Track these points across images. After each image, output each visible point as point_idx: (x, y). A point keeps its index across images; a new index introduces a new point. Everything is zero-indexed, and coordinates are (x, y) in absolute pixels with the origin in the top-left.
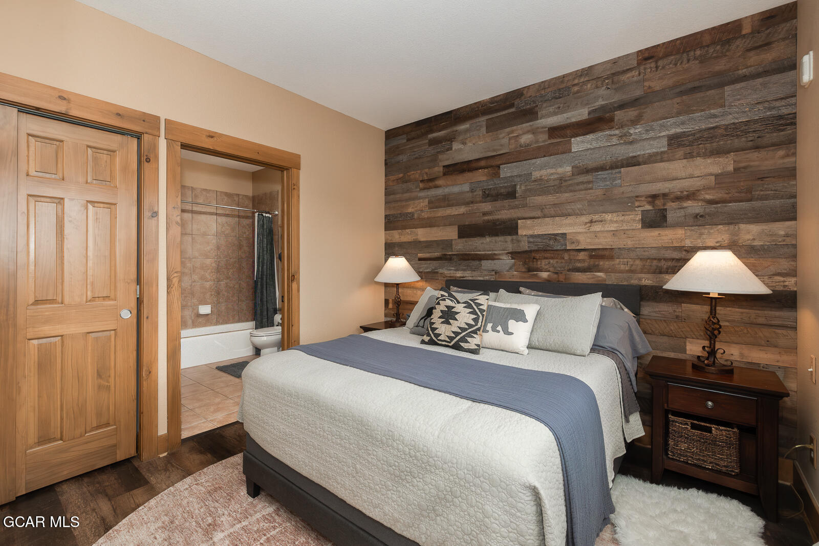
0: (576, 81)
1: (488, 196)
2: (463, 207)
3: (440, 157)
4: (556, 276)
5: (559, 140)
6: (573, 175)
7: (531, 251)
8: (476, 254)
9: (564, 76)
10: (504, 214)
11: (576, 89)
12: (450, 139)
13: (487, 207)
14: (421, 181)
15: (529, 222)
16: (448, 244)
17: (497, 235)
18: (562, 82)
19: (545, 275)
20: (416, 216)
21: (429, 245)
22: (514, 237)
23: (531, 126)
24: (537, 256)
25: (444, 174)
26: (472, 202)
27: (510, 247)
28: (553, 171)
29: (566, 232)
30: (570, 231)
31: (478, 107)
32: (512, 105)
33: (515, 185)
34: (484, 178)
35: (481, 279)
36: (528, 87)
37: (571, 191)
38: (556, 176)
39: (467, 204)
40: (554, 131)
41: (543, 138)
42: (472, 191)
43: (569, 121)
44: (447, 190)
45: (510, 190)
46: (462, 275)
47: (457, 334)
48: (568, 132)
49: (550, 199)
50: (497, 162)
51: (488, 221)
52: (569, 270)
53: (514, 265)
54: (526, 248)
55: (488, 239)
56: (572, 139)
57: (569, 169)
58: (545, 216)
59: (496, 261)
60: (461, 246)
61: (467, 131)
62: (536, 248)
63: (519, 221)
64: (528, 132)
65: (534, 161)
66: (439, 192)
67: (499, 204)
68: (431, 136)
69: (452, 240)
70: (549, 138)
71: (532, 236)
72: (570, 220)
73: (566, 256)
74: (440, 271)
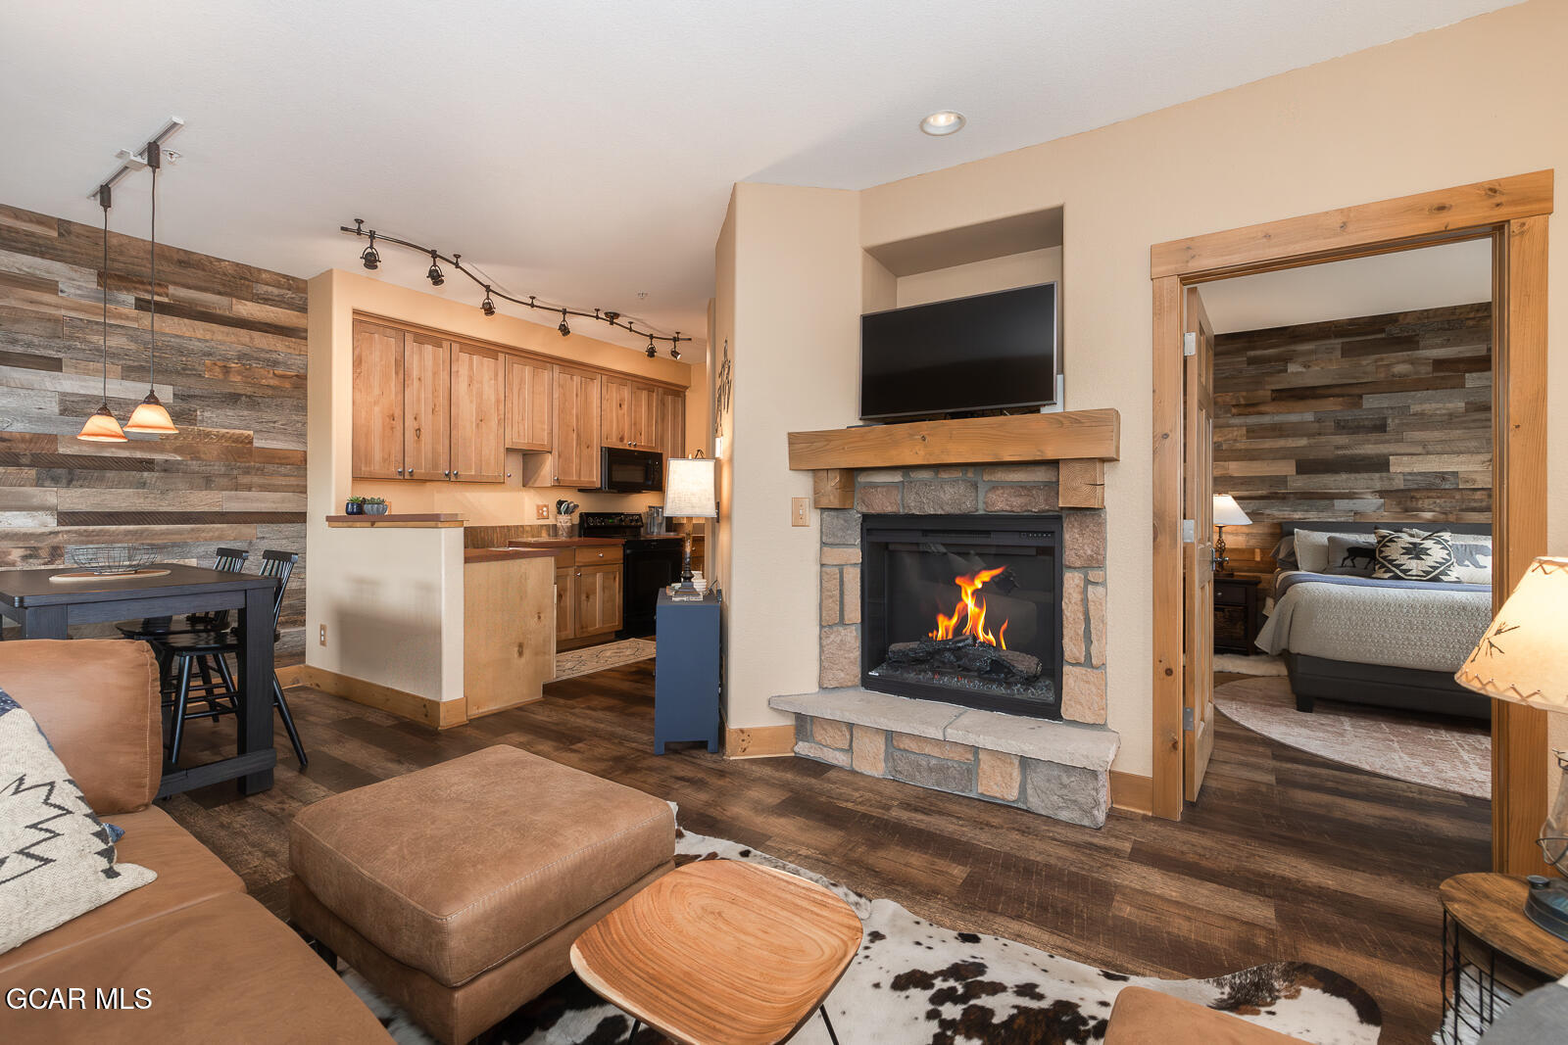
0: (1472, 315)
1: (1344, 428)
2: (1305, 438)
3: (1266, 379)
4: (1443, 516)
5: (1447, 374)
6: (1467, 411)
7: (1409, 490)
8: (1325, 493)
9: (1455, 308)
10: (1370, 448)
11: (1471, 323)
12: (1286, 359)
13: (1342, 439)
14: (1234, 406)
15: (1405, 458)
16: (1282, 480)
17: (1358, 471)
18: (1453, 314)
19: (1428, 515)
20: (1224, 447)
21: (1246, 481)
22: (1384, 474)
23: (1408, 355)
24: (1418, 495)
25: (1273, 400)
26: (1320, 434)
27: (1378, 486)
28: (1440, 405)
29: (1459, 470)
30: (1463, 470)
31: (1330, 327)
32: (1382, 331)
33: (1386, 418)
34: (1339, 408)
35: (1334, 520)
36: (1406, 314)
37: (1465, 428)
38: (1444, 411)
39: (1310, 435)
40: (1439, 364)
41: (1425, 371)
42: (1318, 421)
43: (1461, 355)
44: (1278, 419)
45: (1378, 422)
46: (1302, 517)
47: (1435, 568)
48: (1461, 366)
49: (1437, 435)
50: (1356, 391)
51: (1345, 456)
52: (1462, 510)
53: (1384, 505)
54: (1402, 487)
55: (1344, 476)
56: (1467, 375)
57: (1463, 405)
58: (1428, 453)
59: (1355, 501)
60: (1300, 483)
61: (1312, 352)
62: (1415, 486)
63: (1391, 457)
64: (1404, 362)
65: (1413, 393)
66: (1266, 420)
67: (1360, 437)
68: (1252, 353)
69: (1286, 476)
70: (1433, 372)
71: (1410, 474)
72: (1462, 458)
73: (1458, 496)
74: (1268, 512)
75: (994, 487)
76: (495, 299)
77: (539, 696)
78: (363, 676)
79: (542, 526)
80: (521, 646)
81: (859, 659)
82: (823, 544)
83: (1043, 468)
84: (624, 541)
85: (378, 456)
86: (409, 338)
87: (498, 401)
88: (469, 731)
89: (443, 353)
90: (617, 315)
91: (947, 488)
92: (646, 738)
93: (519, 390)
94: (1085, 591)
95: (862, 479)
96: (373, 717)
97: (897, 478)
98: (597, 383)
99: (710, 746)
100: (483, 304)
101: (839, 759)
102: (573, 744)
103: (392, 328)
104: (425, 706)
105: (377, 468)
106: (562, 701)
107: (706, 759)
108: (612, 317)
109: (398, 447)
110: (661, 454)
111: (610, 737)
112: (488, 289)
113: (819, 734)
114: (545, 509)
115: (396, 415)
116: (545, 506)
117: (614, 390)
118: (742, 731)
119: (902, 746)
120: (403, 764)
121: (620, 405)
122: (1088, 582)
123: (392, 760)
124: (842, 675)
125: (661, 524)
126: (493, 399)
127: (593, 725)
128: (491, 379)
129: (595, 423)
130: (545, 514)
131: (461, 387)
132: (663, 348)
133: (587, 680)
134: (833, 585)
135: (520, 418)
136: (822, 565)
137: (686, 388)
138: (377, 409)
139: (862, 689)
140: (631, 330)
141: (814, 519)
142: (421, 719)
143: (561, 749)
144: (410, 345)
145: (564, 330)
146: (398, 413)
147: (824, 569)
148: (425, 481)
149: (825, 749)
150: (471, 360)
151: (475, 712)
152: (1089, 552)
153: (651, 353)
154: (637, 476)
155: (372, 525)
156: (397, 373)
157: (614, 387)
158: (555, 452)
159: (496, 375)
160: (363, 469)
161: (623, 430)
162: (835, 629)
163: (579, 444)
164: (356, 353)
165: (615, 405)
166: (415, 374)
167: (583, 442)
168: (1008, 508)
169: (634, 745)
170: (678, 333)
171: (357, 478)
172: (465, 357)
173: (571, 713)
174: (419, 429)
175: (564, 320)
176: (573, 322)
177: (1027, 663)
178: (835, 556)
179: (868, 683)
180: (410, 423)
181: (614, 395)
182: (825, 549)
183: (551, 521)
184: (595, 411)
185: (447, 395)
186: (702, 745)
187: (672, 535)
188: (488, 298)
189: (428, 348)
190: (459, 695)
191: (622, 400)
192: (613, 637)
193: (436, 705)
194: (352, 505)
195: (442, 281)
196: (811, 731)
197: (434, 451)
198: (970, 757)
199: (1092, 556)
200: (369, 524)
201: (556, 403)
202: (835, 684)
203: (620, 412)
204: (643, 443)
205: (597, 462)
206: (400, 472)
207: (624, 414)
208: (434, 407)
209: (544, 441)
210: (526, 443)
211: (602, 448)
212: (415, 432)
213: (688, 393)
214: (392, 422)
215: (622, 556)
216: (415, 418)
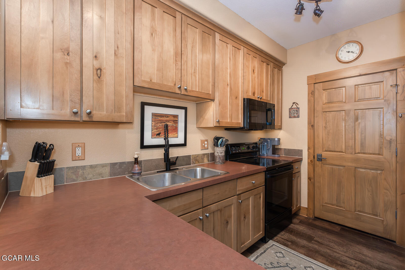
79: (204, 155)
84: (265, 168)
87: (176, 54)
93: (192, 47)
98: (241, 53)
110: (274, 105)
114: (206, 143)
116: (207, 141)
121: (253, 71)
125: (269, 149)
126: (172, 52)
129: (241, 80)
130: (206, 146)
135: (193, 71)
137: (284, 64)
150: (153, 13)
154: (262, 118)
157: (250, 57)
158: (217, 100)
159: (175, 30)
161: (255, 87)
163: (231, 94)
165: (251, 69)
167: (234, 95)
172: (147, 8)
174: (100, 69)
180: (89, 61)
181: (250, 63)
183: (209, 151)
184: (240, 72)
185: (129, 39)
187: (276, 157)
191: (254, 67)
197: (116, 93)
201: (217, 63)
203: (253, 76)
205: (241, 109)
206: (76, 113)
207: (255, 77)
208: (116, 49)
209: (209, 92)
210: (197, 92)
211: (244, 99)
212: (95, 72)
213: (284, 68)
214: (66, 57)
215: (264, 180)
216: (96, 57)
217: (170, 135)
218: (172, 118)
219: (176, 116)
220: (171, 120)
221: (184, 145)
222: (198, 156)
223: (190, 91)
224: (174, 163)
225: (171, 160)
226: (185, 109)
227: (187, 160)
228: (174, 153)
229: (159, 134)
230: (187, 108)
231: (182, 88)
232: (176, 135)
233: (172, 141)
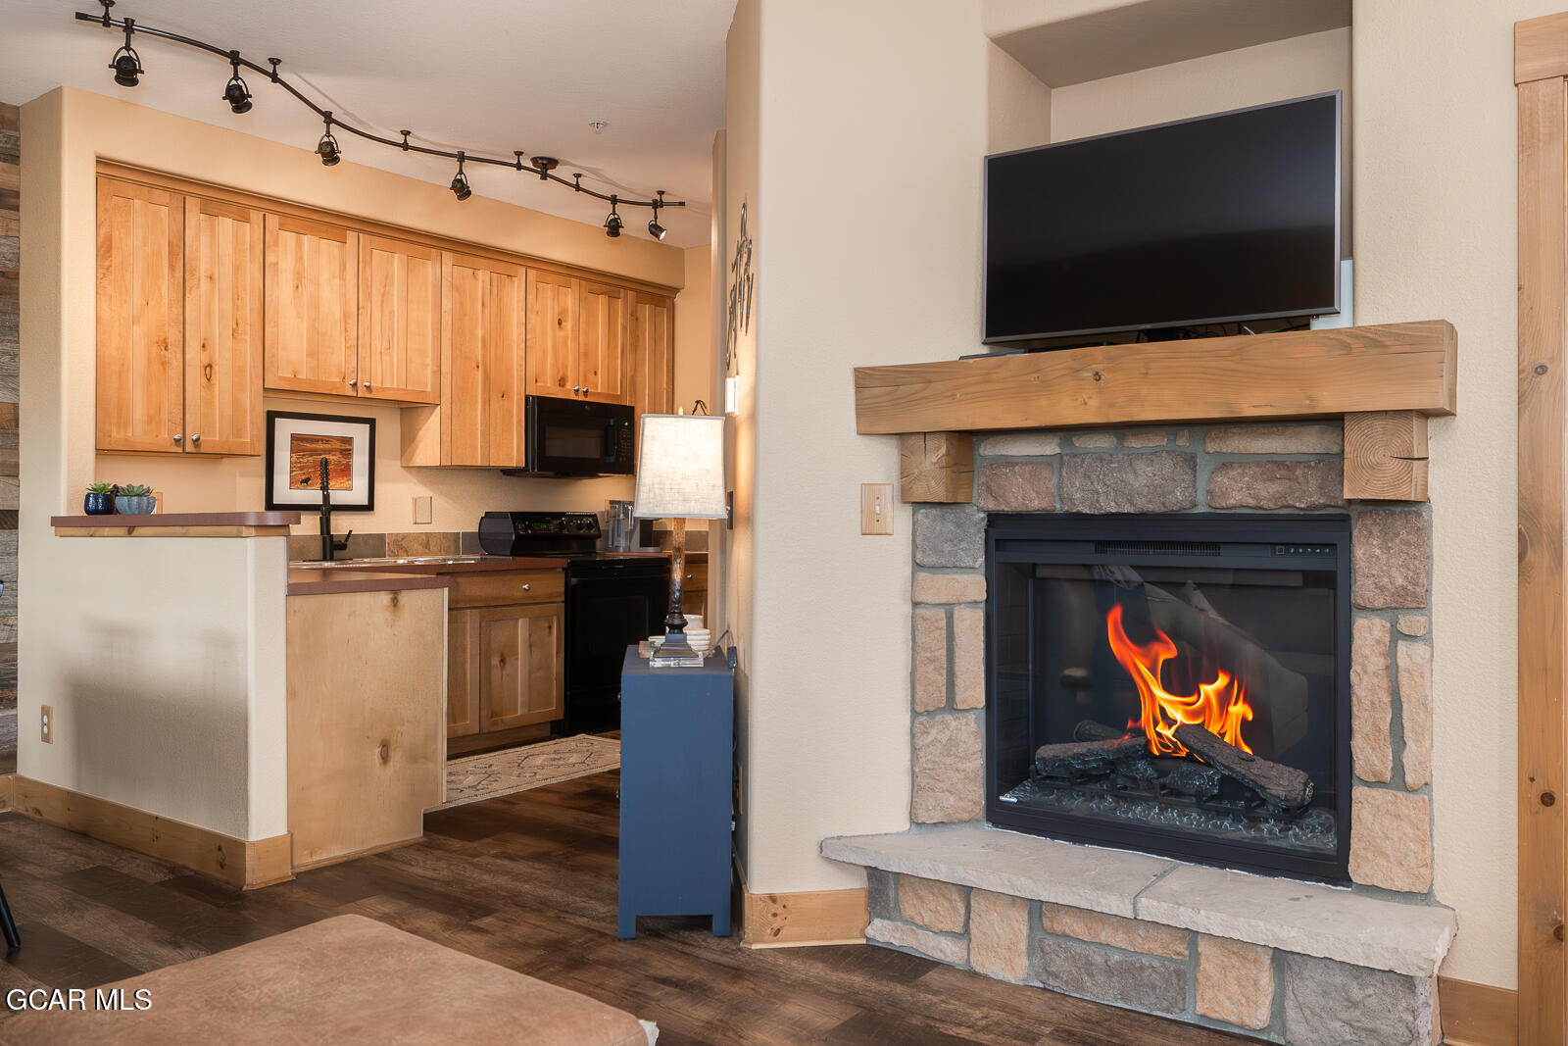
75: (1226, 464)
76: (340, 136)
77: (417, 833)
78: (116, 795)
80: (385, 745)
81: (982, 773)
82: (917, 566)
83: (1315, 429)
84: (563, 562)
85: (139, 411)
86: (193, 205)
87: (346, 316)
88: (297, 894)
89: (250, 232)
90: (552, 163)
91: (1142, 467)
92: (605, 910)
93: (383, 295)
94: (1391, 653)
95: (988, 450)
96: (132, 868)
97: (1050, 447)
98: (518, 284)
99: (716, 925)
100: (320, 145)
101: (946, 950)
102: (476, 919)
103: (166, 189)
104: (220, 849)
105: (138, 433)
106: (457, 844)
107: (709, 947)
108: (545, 166)
109: (174, 396)
110: (633, 407)
111: (542, 907)
112: (328, 117)
113: (910, 905)
115: (170, 340)
116: (429, 499)
117: (549, 294)
118: (773, 899)
119: (1058, 928)
120: (180, 947)
121: (560, 323)
122: (1397, 635)
123: (162, 942)
124: (952, 799)
125: (632, 532)
126: (338, 313)
127: (511, 885)
128: (334, 277)
129: (516, 353)
131: (282, 292)
132: (635, 221)
133: (500, 806)
134: (936, 643)
135: (385, 344)
136: (915, 604)
137: (676, 290)
138: (138, 330)
139: (988, 827)
140: (578, 188)
141: (901, 521)
142: (213, 871)
143: (457, 926)
144: (195, 218)
145: (462, 189)
146: (174, 335)
147: (918, 611)
148: (218, 456)
149: (920, 932)
150: (299, 246)
151: (306, 860)
152: (1400, 581)
153: (614, 228)
154: (589, 446)
155: (130, 533)
156: (172, 268)
157: (548, 290)
158: (445, 405)
159: (343, 268)
160: (114, 434)
161: (565, 366)
162: (938, 718)
163: (487, 389)
164: (103, 231)
165: (550, 319)
166: (203, 268)
167: (495, 390)
168: (1252, 502)
169: (583, 921)
170: (661, 193)
171: (103, 453)
172: (288, 238)
173: (472, 864)
174: (210, 366)
175: (461, 172)
176: (475, 175)
177: (1285, 782)
178: (939, 587)
179: (998, 815)
180: (194, 354)
181: (549, 303)
182: (921, 575)
184: (515, 333)
185: (258, 306)
186: (702, 923)
187: (651, 552)
188: (328, 134)
189: (226, 224)
190: (280, 829)
191: (563, 312)
192: (547, 732)
193: (239, 846)
194: (96, 498)
195: (249, 106)
196: (897, 900)
197: (236, 405)
198: (1182, 948)
199: (1404, 588)
200: (124, 530)
201: (447, 319)
202: (938, 817)
203: (561, 334)
204: (600, 388)
205: (519, 422)
206: (177, 441)
207: (566, 338)
208: (235, 326)
209: (426, 386)
210: (394, 389)
211: (527, 397)
212: (203, 370)
213: (679, 299)
214: (163, 352)
215: (563, 589)
216: (204, 346)
217: (332, 483)
218: (338, 445)
219: (348, 441)
220: (336, 450)
221: (369, 507)
222: (405, 536)
223: (378, 390)
224: (342, 546)
225: (335, 539)
226: (372, 422)
227: (376, 544)
228: (341, 525)
229: (306, 481)
230: (375, 420)
231: (358, 384)
232: (347, 484)
233: (338, 497)
